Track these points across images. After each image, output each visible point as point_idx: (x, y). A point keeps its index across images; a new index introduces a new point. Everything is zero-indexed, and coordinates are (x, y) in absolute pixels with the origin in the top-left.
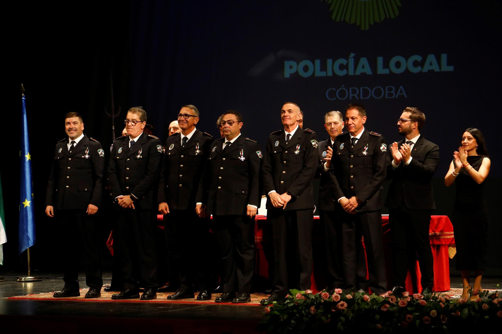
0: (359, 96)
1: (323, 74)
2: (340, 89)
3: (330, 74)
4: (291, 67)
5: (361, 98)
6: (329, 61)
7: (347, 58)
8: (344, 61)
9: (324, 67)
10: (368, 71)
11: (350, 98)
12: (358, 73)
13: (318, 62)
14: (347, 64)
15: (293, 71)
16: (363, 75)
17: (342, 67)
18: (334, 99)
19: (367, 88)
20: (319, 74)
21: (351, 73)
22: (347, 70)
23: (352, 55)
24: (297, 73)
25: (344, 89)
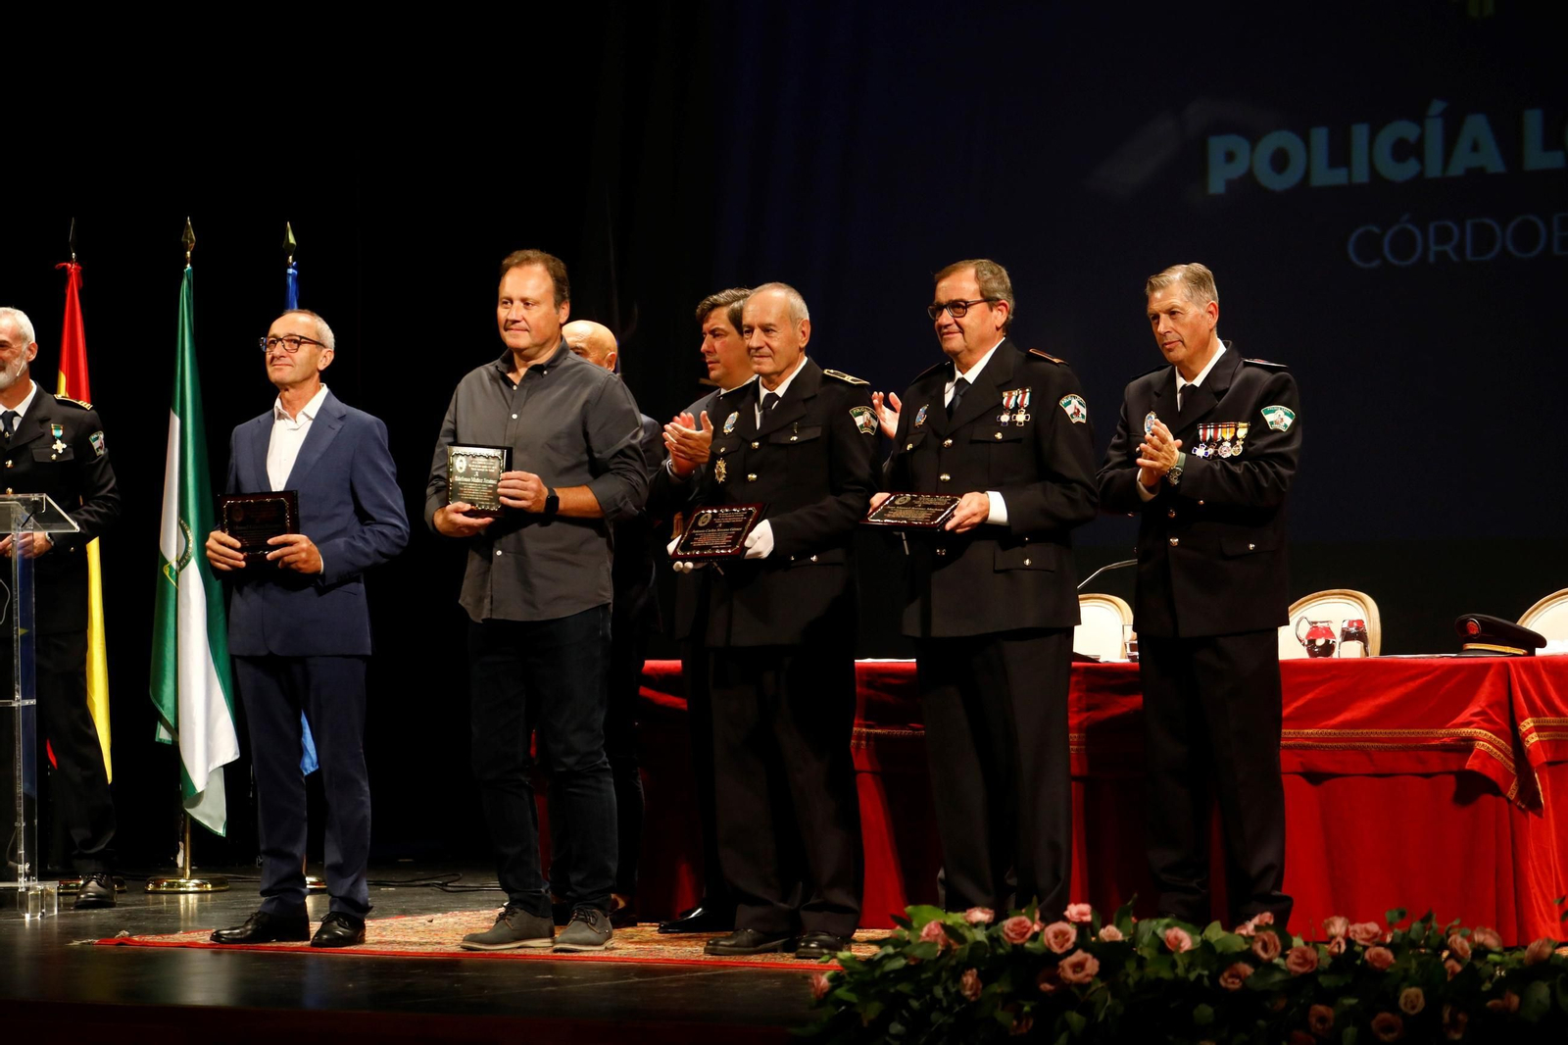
0: (1460, 249)
1: (1339, 177)
2: (1396, 228)
3: (1361, 175)
4: (1230, 157)
5: (1469, 257)
6: (1360, 133)
7: (1419, 118)
8: (1407, 130)
9: (1340, 156)
10: (1492, 161)
11: (1432, 258)
12: (1457, 169)
13: (1320, 136)
14: (1421, 139)
15: (1237, 170)
16: (1476, 174)
17: (1403, 150)
18: (1375, 264)
19: (1488, 221)
20: (1325, 176)
21: (1434, 169)
22: (1421, 158)
23: (1437, 107)
24: (1250, 175)
25: (1410, 227)
